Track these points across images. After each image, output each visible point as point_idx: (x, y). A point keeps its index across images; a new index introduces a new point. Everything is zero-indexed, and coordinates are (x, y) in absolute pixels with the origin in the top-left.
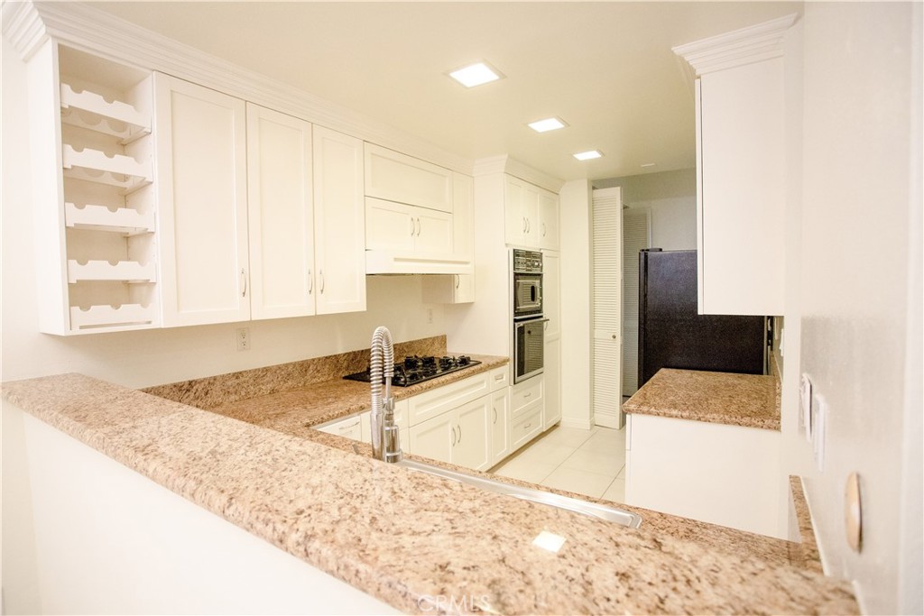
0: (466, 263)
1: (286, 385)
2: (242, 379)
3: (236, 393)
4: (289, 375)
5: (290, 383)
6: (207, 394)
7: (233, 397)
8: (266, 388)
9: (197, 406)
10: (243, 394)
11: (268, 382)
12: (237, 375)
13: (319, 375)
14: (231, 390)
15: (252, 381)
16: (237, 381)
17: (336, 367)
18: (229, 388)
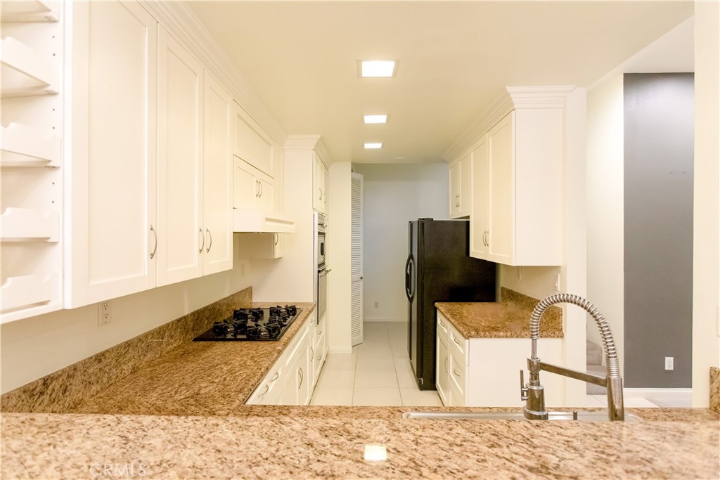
0: (292, 223)
1: (146, 359)
2: (105, 362)
3: (97, 382)
4: (148, 346)
5: (149, 356)
6: (65, 391)
7: (95, 388)
8: (127, 368)
9: (53, 412)
10: (105, 380)
11: (130, 360)
12: (99, 358)
13: (173, 341)
14: (93, 379)
15: (114, 362)
16: (100, 366)
17: (185, 329)
18: (90, 377)
